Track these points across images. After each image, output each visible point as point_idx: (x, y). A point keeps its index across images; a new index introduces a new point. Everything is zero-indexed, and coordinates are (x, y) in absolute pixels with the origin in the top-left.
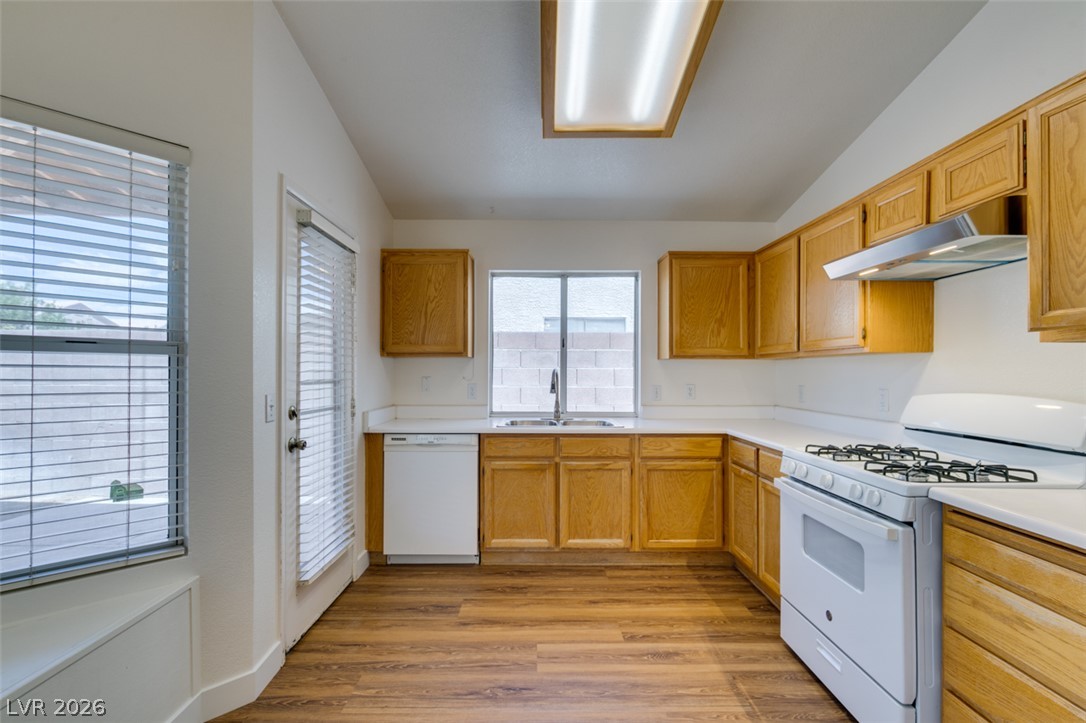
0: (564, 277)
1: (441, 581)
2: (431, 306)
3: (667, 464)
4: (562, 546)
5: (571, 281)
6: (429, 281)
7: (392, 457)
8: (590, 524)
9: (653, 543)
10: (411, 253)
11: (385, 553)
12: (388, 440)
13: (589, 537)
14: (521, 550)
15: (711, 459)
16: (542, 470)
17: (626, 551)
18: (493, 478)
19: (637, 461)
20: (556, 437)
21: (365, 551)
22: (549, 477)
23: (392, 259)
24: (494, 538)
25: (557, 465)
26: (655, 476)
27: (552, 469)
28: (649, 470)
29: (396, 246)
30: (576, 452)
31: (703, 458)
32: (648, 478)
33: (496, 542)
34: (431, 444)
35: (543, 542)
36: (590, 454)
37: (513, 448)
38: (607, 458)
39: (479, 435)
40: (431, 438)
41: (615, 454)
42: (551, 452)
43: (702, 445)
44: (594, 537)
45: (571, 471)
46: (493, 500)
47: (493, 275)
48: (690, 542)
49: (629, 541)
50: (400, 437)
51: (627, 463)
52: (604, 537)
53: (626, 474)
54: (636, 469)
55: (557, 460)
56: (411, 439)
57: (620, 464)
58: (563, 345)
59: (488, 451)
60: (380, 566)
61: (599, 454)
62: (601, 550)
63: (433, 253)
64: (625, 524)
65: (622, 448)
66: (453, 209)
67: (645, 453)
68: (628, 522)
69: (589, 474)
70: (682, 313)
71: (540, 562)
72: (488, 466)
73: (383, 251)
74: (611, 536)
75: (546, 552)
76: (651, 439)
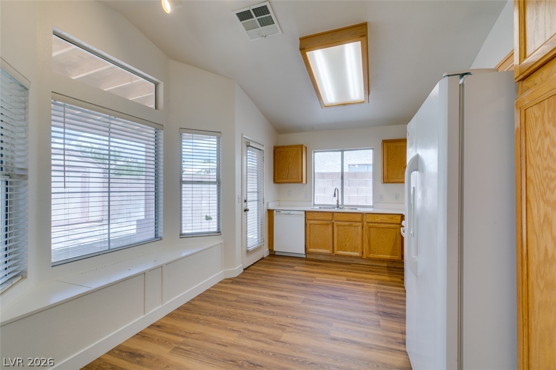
0: (342, 151)
1: (291, 260)
2: (290, 166)
3: (376, 225)
4: (335, 253)
5: (345, 152)
6: (290, 157)
7: (277, 218)
8: (346, 246)
9: (371, 256)
10: (283, 147)
11: (274, 250)
12: (275, 212)
13: (345, 251)
14: (320, 254)
15: (396, 224)
16: (328, 225)
17: (361, 258)
18: (310, 227)
19: (365, 223)
20: (333, 213)
21: (268, 249)
22: (330, 227)
23: (277, 149)
24: (310, 248)
25: (333, 223)
26: (372, 230)
27: (332, 225)
28: (370, 227)
29: (280, 145)
30: (340, 219)
31: (393, 224)
32: (369, 230)
33: (311, 250)
34: (289, 214)
35: (328, 251)
36: (346, 220)
37: (317, 217)
38: (353, 221)
39: (305, 211)
40: (289, 212)
41: (355, 220)
42: (331, 219)
43: (392, 218)
44: (347, 251)
45: (338, 226)
46: (310, 235)
47: (314, 152)
48: (388, 257)
49: (361, 254)
50: (279, 211)
51: (361, 224)
52: (352, 251)
53: (360, 228)
54: (364, 226)
55: (333, 221)
56: (282, 212)
57: (358, 224)
58: (342, 178)
59: (308, 217)
60: (273, 254)
61: (349, 220)
62: (351, 256)
63: (291, 147)
64: (360, 247)
65: (359, 218)
66: (299, 129)
67: (368, 220)
68: (361, 246)
69: (346, 227)
70: (388, 164)
71: (328, 259)
72: (308, 223)
73: (274, 147)
74: (354, 251)
75: (329, 255)
76: (370, 215)
